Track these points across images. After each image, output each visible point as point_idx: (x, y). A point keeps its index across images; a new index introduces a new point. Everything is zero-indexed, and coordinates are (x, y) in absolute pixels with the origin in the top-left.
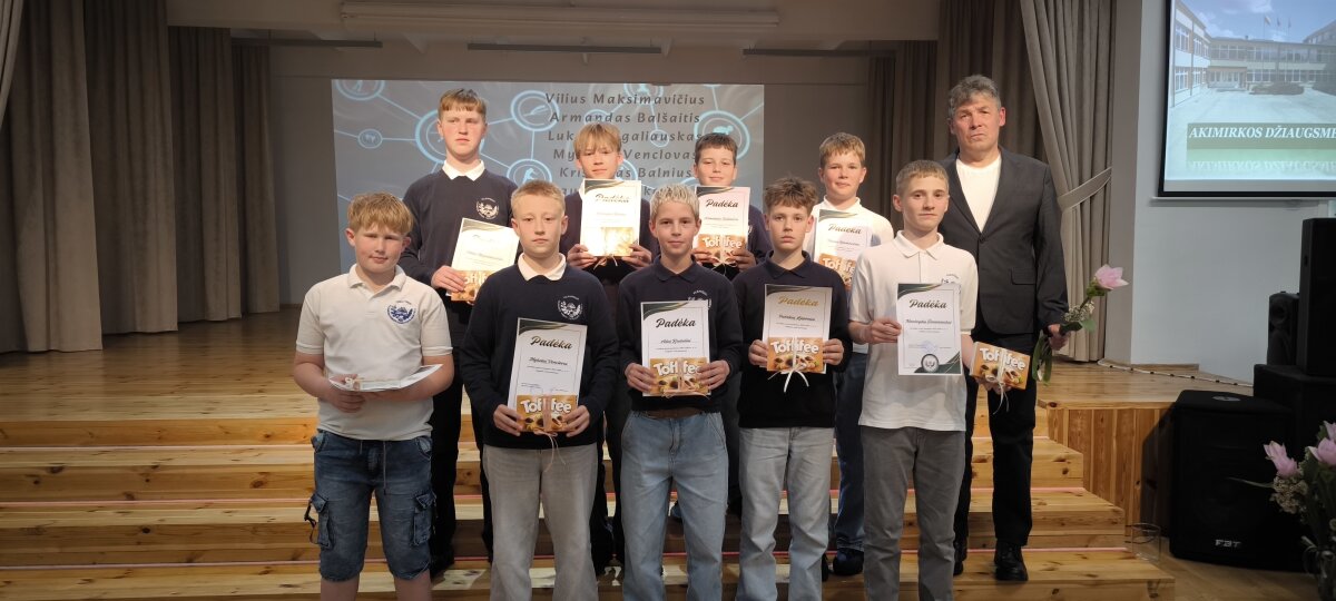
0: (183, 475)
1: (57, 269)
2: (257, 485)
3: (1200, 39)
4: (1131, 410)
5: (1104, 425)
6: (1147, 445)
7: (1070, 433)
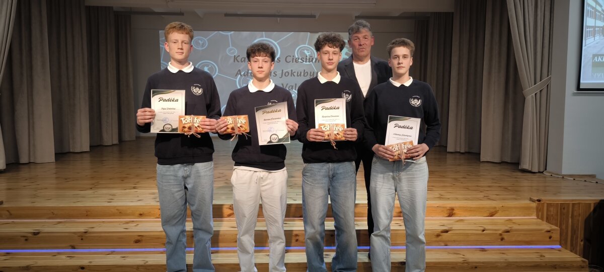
0: (100, 237)
1: (33, 123)
2: (137, 242)
3: (599, 12)
4: (579, 204)
5: (565, 211)
6: (587, 221)
7: (547, 215)
